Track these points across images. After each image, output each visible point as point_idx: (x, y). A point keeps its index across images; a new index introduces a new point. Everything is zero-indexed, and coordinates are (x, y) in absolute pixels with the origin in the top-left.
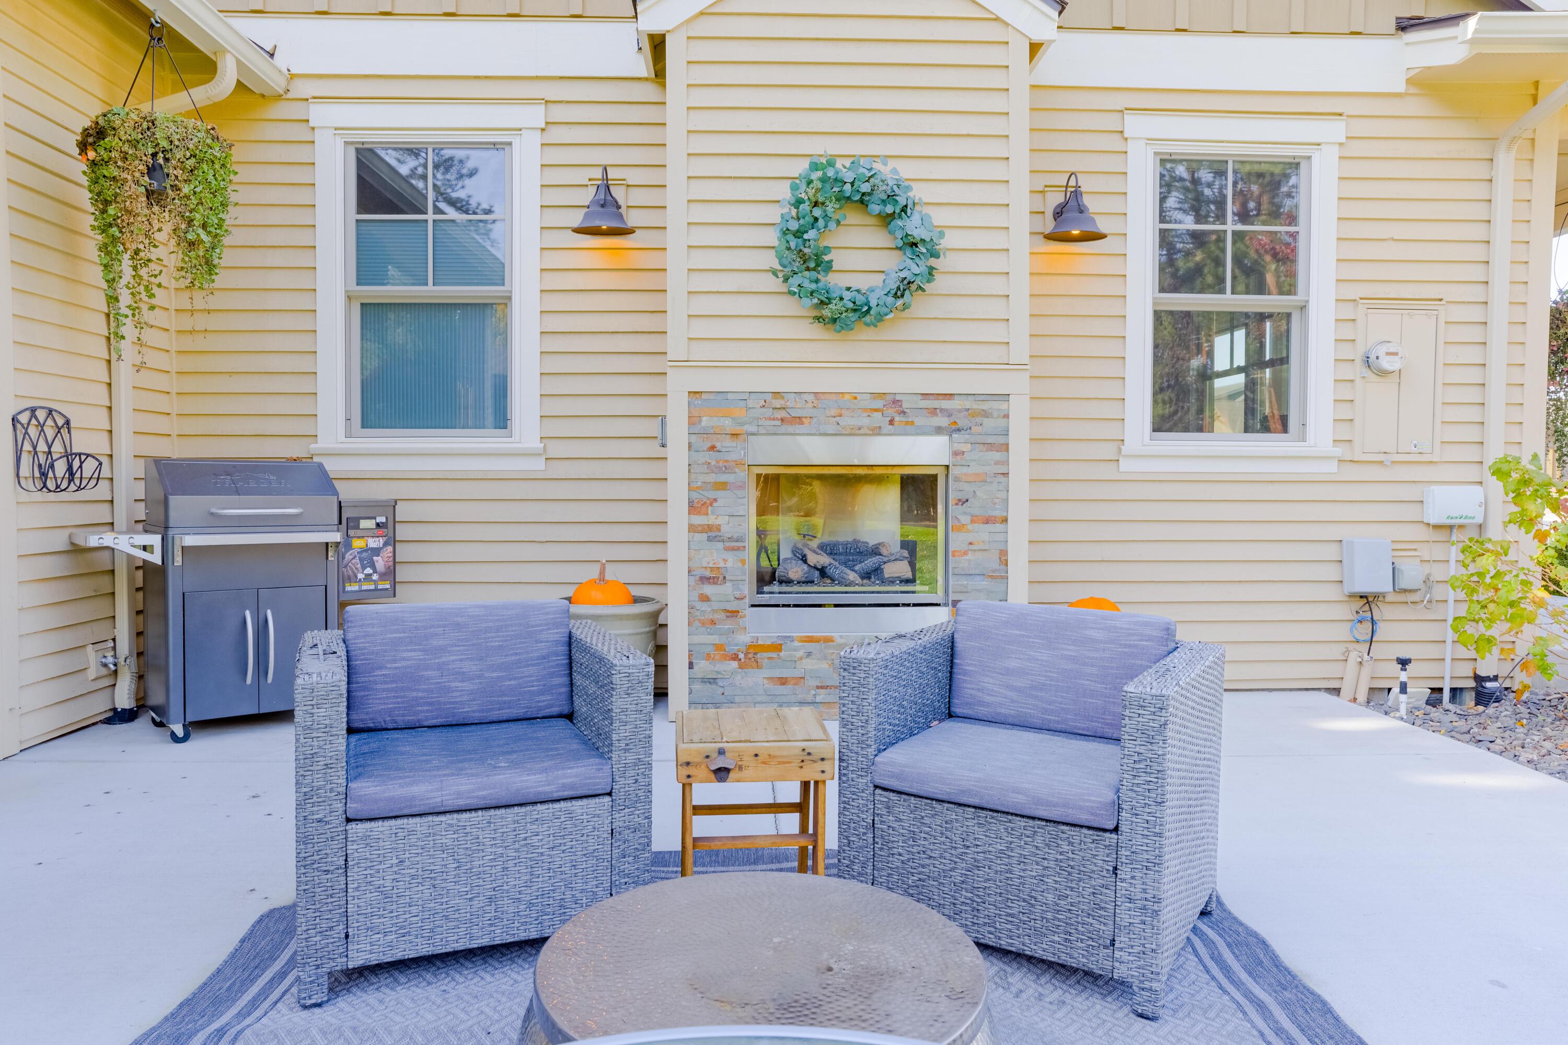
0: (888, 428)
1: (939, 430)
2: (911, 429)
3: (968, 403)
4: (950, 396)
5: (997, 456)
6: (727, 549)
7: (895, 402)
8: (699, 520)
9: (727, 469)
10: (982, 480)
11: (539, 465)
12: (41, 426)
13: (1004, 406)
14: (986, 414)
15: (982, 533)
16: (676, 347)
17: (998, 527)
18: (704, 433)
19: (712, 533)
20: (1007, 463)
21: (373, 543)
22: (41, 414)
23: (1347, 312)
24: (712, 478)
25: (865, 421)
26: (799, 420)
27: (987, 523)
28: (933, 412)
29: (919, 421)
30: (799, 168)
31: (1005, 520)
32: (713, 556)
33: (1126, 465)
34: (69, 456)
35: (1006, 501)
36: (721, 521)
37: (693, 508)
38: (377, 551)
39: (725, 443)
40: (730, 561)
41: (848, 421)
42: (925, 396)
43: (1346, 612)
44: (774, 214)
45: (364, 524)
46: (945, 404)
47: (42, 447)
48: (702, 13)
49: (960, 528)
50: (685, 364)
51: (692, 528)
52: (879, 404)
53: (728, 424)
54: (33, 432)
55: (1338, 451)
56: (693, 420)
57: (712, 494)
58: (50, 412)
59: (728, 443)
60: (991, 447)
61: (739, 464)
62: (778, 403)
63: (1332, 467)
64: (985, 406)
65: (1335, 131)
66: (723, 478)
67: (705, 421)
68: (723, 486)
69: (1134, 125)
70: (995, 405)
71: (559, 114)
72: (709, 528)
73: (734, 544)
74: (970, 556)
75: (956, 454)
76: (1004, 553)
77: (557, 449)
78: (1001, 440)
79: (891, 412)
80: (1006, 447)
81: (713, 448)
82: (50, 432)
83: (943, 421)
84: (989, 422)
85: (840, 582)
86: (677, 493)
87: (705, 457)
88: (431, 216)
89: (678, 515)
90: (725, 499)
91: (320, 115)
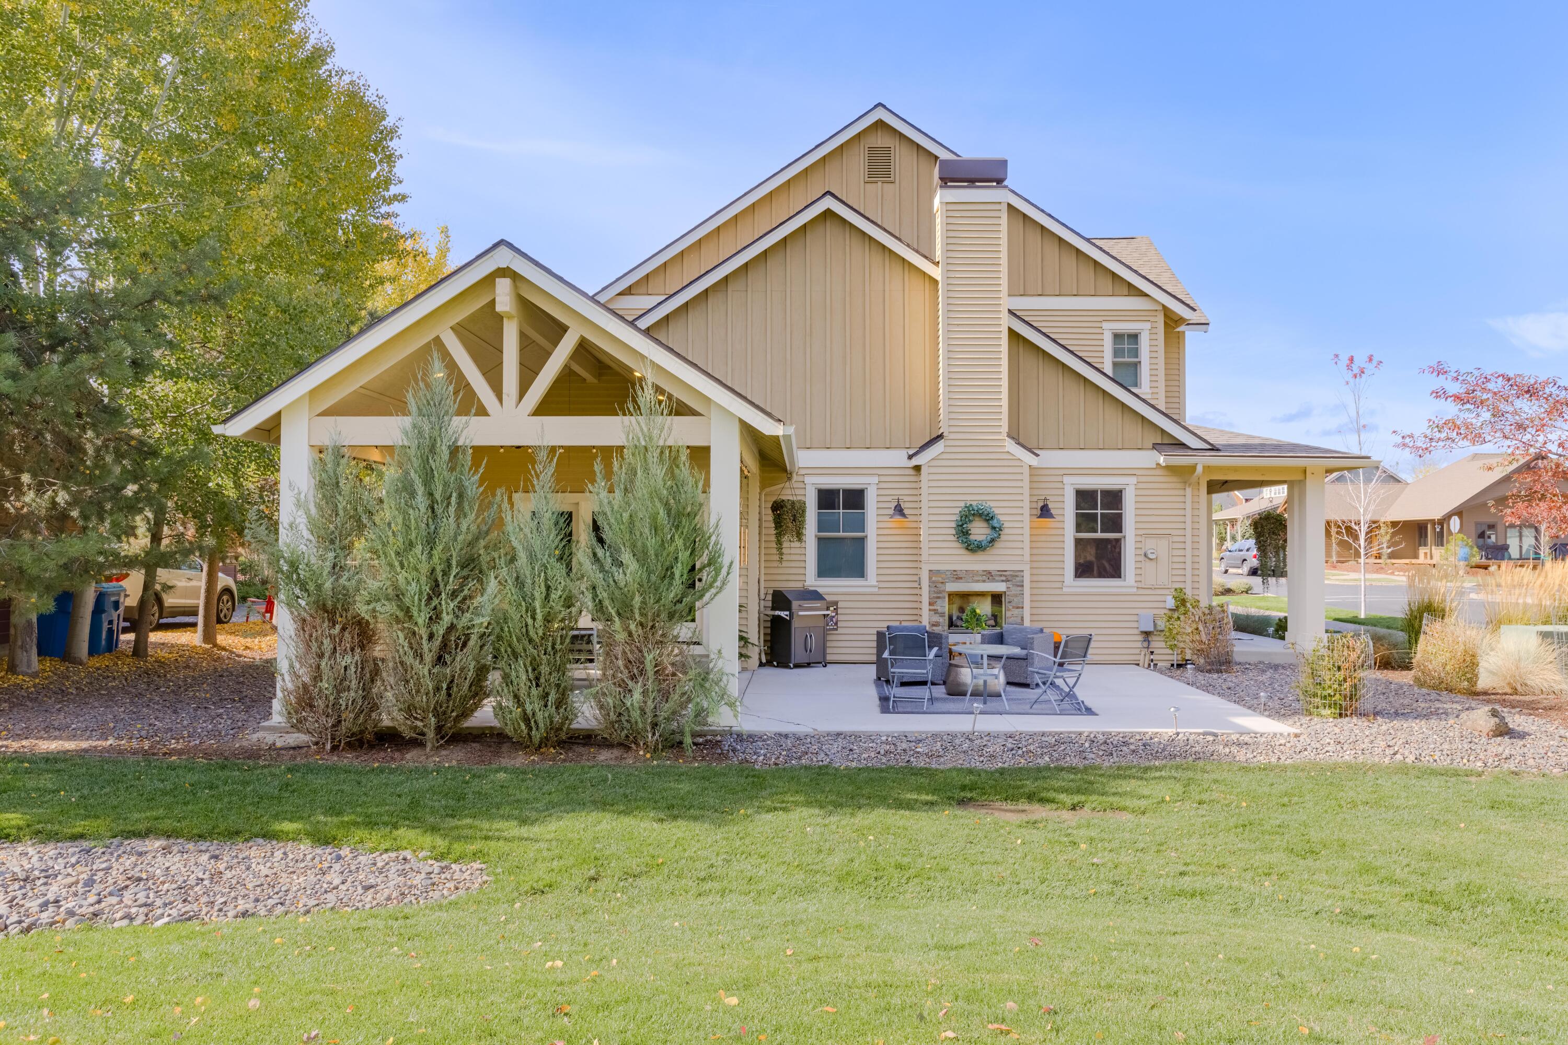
0: (987, 580)
1: (1003, 581)
2: (994, 580)
3: (1011, 573)
4: (1006, 571)
5: (1020, 588)
6: (940, 615)
7: (990, 573)
8: (932, 608)
9: (940, 593)
10: (1016, 596)
11: (876, 590)
13: (1022, 574)
14: (1017, 576)
15: (1016, 612)
16: (924, 558)
17: (1021, 610)
18: (934, 582)
19: (936, 612)
20: (1023, 590)
21: (833, 614)
23: (1139, 539)
24: (935, 595)
25: (980, 578)
26: (961, 578)
27: (1017, 609)
28: (1001, 576)
29: (997, 578)
30: (963, 504)
31: (1023, 608)
32: (936, 618)
33: (1065, 590)
35: (1023, 602)
36: (938, 608)
37: (930, 604)
38: (833, 617)
39: (939, 585)
40: (941, 620)
41: (976, 578)
42: (998, 571)
43: (1140, 638)
44: (955, 518)
45: (831, 609)
46: (1004, 573)
48: (933, 459)
49: (1009, 610)
50: (928, 563)
51: (930, 610)
52: (985, 573)
53: (940, 579)
55: (1136, 585)
56: (930, 578)
57: (935, 600)
59: (941, 585)
60: (1018, 586)
61: (943, 591)
62: (954, 573)
63: (1135, 590)
64: (1016, 574)
65: (1133, 480)
66: (939, 595)
67: (933, 578)
68: (939, 598)
69: (1067, 479)
70: (1019, 573)
71: (884, 479)
72: (934, 610)
73: (942, 615)
75: (1008, 588)
76: (1022, 618)
77: (882, 585)
78: (1021, 584)
79: (988, 576)
80: (1023, 586)
81: (936, 586)
83: (1004, 578)
84: (1018, 579)
85: (957, 626)
86: (925, 599)
87: (933, 589)
88: (841, 511)
89: (925, 606)
90: (939, 601)
91: (808, 480)
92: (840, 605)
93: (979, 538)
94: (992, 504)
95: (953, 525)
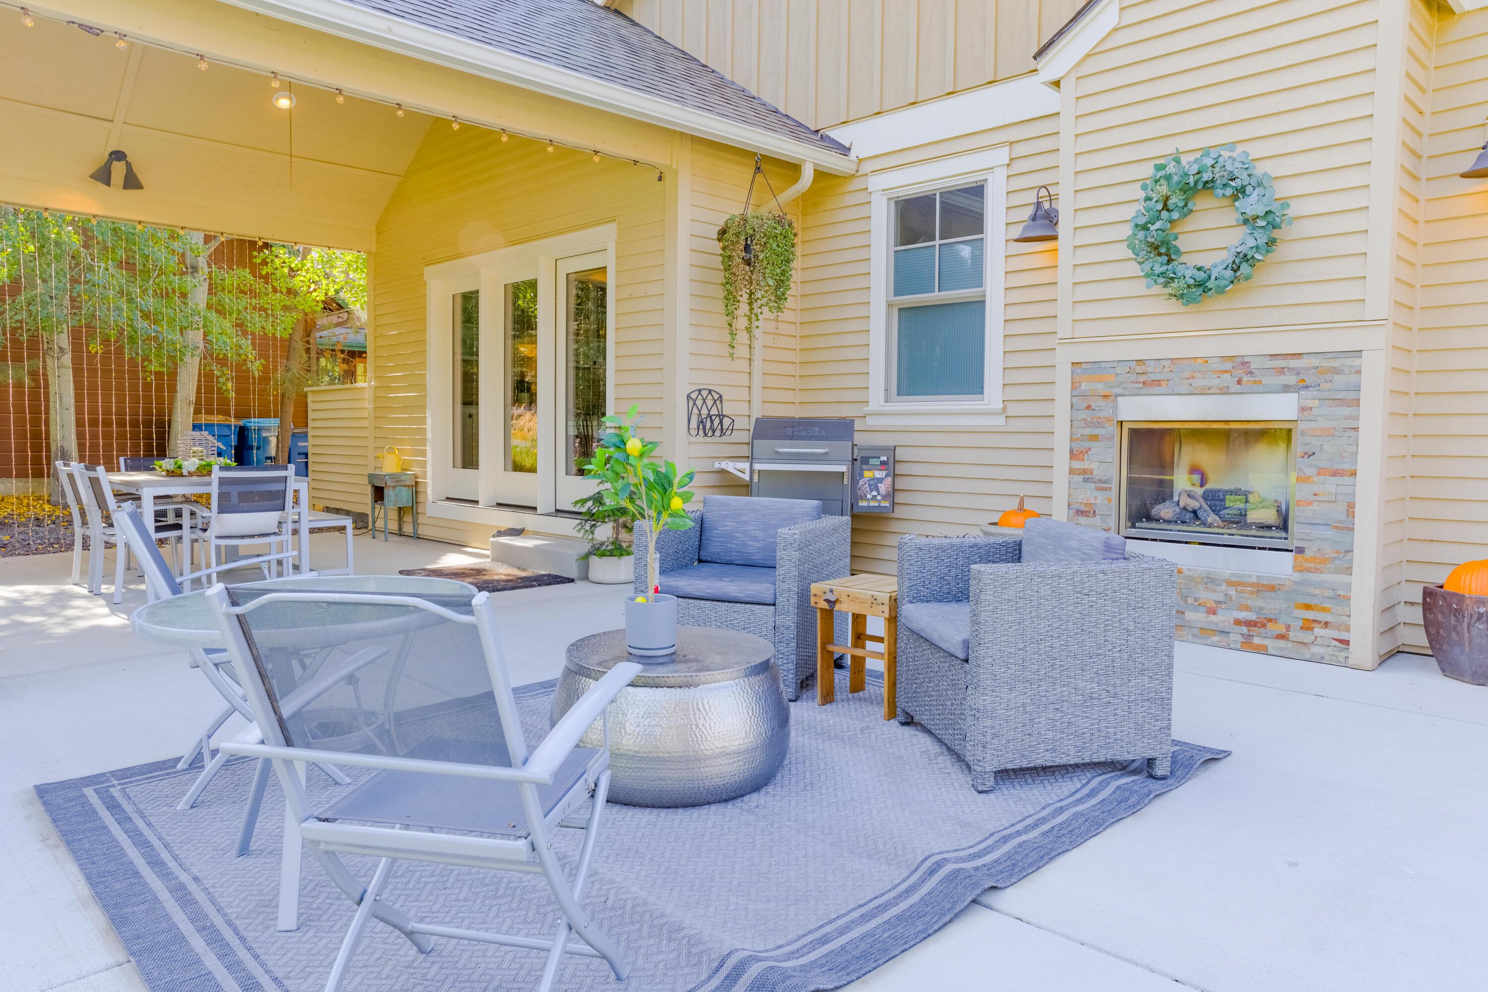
0: (1236, 388)
1: (1286, 389)
2: (1258, 387)
3: (1316, 362)
4: (1299, 355)
5: (1347, 411)
6: (1097, 489)
7: (1244, 364)
8: (1077, 465)
9: (1099, 425)
10: (1329, 434)
11: (1000, 421)
12: (704, 401)
13: (1356, 362)
14: (1336, 371)
15: (1330, 485)
16: (1063, 328)
17: (1347, 480)
18: (1083, 395)
19: (1086, 475)
20: (1357, 418)
21: (879, 474)
22: (704, 393)
24: (1088, 431)
25: (1215, 382)
26: (1158, 382)
27: (1335, 475)
28: (1281, 371)
29: (1266, 380)
31: (1354, 474)
32: (1087, 495)
34: (721, 416)
35: (1355, 454)
36: (1094, 466)
37: (1073, 455)
38: (880, 480)
39: (1097, 403)
40: (1099, 499)
41: (1200, 382)
42: (1273, 356)
44: (1129, 212)
45: (872, 461)
46: (1294, 363)
47: (704, 412)
48: (1088, 56)
49: (1306, 479)
50: (1071, 340)
51: (1072, 471)
52: (1228, 366)
53: (1100, 388)
54: (699, 403)
56: (1074, 385)
57: (1087, 444)
58: (710, 391)
59: (1100, 403)
60: (1341, 402)
61: (1108, 420)
62: (1140, 369)
64: (1336, 363)
66: (1097, 431)
67: (1084, 386)
68: (1094, 438)
70: (1347, 362)
71: (1020, 150)
72: (1084, 472)
73: (1103, 485)
74: (1315, 506)
75: (1303, 409)
76: (1351, 506)
77: (1013, 410)
78: (1352, 395)
79: (1239, 373)
80: (1356, 402)
81: (1089, 407)
82: (710, 403)
83: (1291, 380)
84: (1339, 380)
85: (1204, 524)
86: (1062, 443)
87: (1083, 415)
88: (937, 242)
89: (1061, 460)
90: (1096, 448)
91: (876, 183)
92: (901, 454)
93: (1206, 261)
94: (1255, 151)
95: (1127, 231)
